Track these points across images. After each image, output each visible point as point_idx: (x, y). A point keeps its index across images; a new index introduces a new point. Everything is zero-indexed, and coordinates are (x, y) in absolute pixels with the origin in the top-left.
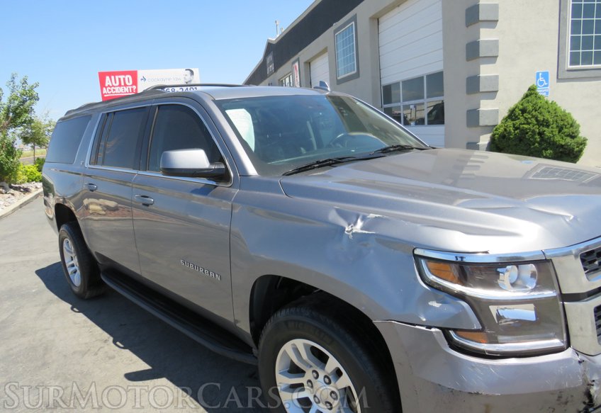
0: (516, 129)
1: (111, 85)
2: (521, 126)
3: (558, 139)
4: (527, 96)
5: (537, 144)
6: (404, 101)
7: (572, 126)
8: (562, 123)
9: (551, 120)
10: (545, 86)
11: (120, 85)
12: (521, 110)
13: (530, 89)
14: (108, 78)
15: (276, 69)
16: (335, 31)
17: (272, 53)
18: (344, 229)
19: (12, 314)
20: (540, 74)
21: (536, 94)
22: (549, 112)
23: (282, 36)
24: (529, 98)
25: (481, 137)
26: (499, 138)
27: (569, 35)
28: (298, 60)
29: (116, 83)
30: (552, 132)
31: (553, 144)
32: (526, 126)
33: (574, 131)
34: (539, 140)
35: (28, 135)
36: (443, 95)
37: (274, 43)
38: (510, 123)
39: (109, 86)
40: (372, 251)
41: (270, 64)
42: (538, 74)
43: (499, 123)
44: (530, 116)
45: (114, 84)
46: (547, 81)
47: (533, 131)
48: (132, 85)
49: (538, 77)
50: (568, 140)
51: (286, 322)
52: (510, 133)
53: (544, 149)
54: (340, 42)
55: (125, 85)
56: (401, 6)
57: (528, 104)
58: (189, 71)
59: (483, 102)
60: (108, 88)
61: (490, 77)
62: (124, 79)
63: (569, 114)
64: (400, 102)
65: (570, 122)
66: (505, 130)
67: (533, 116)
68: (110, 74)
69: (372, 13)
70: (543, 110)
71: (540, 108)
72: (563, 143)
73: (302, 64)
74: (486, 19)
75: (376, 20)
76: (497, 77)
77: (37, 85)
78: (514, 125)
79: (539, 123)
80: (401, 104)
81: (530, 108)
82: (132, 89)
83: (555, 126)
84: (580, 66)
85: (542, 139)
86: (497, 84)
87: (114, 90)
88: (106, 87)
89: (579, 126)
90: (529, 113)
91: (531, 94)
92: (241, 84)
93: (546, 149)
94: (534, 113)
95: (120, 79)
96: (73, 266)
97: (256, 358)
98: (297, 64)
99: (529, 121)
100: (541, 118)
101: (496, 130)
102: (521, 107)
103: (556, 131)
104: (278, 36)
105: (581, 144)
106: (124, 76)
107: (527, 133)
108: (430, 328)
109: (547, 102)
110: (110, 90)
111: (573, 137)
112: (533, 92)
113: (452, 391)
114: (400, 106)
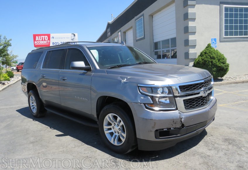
0: (203, 60)
1: (38, 40)
2: (204, 59)
3: (218, 64)
4: (207, 47)
5: (210, 66)
6: (162, 49)
7: (223, 59)
8: (219, 58)
9: (215, 57)
10: (215, 44)
11: (42, 40)
12: (204, 53)
13: (208, 45)
14: (37, 37)
15: (111, 34)
16: (136, 20)
17: (110, 28)
18: (121, 81)
19: (11, 122)
20: (213, 39)
21: (210, 47)
22: (215, 54)
23: (114, 21)
24: (208, 48)
25: (190, 63)
26: (196, 64)
27: (224, 25)
28: (120, 31)
29: (40, 39)
30: (216, 61)
31: (216, 66)
32: (206, 59)
33: (224, 61)
34: (211, 64)
35: (4, 61)
36: (176, 47)
37: (111, 24)
38: (200, 58)
39: (37, 40)
40: (128, 86)
41: (109, 32)
42: (212, 39)
43: (197, 58)
44: (207, 55)
45: (40, 40)
46: (216, 42)
47: (209, 61)
48: (48, 40)
49: (212, 40)
50: (222, 64)
51: (106, 109)
52: (200, 61)
53: (213, 68)
54: (137, 24)
55: (45, 40)
56: (161, 11)
57: (207, 51)
58: (73, 35)
59: (190, 49)
60: (37, 41)
61: (193, 40)
62: (44, 37)
63: (223, 55)
64: (160, 49)
65: (223, 58)
66: (199, 60)
67: (209, 55)
68: (38, 35)
69: (150, 13)
70: (213, 53)
71: (211, 52)
72: (220, 66)
73: (122, 33)
74: (191, 18)
75: (152, 16)
76: (196, 40)
77: (11, 40)
78: (202, 58)
79: (211, 58)
80: (161, 50)
81: (208, 52)
82: (48, 42)
83: (217, 59)
84: (229, 37)
85: (212, 64)
86: (196, 43)
87: (40, 42)
88: (36, 41)
89: (226, 59)
90: (207, 54)
91: (208, 47)
92: (95, 42)
93: (214, 68)
94: (209, 54)
95: (42, 38)
96: (33, 106)
97: (98, 125)
98: (120, 33)
99: (207, 57)
100: (212, 56)
101: (196, 60)
102: (204, 52)
103: (217, 61)
104: (112, 21)
105: (227, 66)
106: (44, 36)
107: (207, 62)
108: (141, 103)
109: (214, 50)
110: (38, 42)
111: (224, 63)
112: (209, 46)
113: (146, 119)
114: (161, 51)
